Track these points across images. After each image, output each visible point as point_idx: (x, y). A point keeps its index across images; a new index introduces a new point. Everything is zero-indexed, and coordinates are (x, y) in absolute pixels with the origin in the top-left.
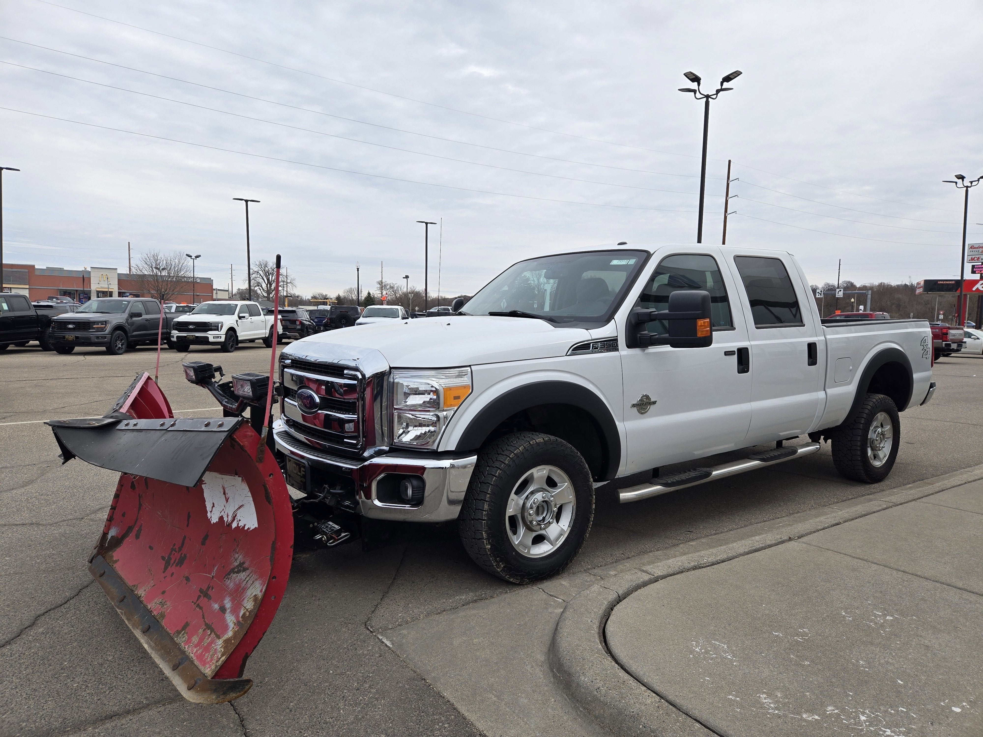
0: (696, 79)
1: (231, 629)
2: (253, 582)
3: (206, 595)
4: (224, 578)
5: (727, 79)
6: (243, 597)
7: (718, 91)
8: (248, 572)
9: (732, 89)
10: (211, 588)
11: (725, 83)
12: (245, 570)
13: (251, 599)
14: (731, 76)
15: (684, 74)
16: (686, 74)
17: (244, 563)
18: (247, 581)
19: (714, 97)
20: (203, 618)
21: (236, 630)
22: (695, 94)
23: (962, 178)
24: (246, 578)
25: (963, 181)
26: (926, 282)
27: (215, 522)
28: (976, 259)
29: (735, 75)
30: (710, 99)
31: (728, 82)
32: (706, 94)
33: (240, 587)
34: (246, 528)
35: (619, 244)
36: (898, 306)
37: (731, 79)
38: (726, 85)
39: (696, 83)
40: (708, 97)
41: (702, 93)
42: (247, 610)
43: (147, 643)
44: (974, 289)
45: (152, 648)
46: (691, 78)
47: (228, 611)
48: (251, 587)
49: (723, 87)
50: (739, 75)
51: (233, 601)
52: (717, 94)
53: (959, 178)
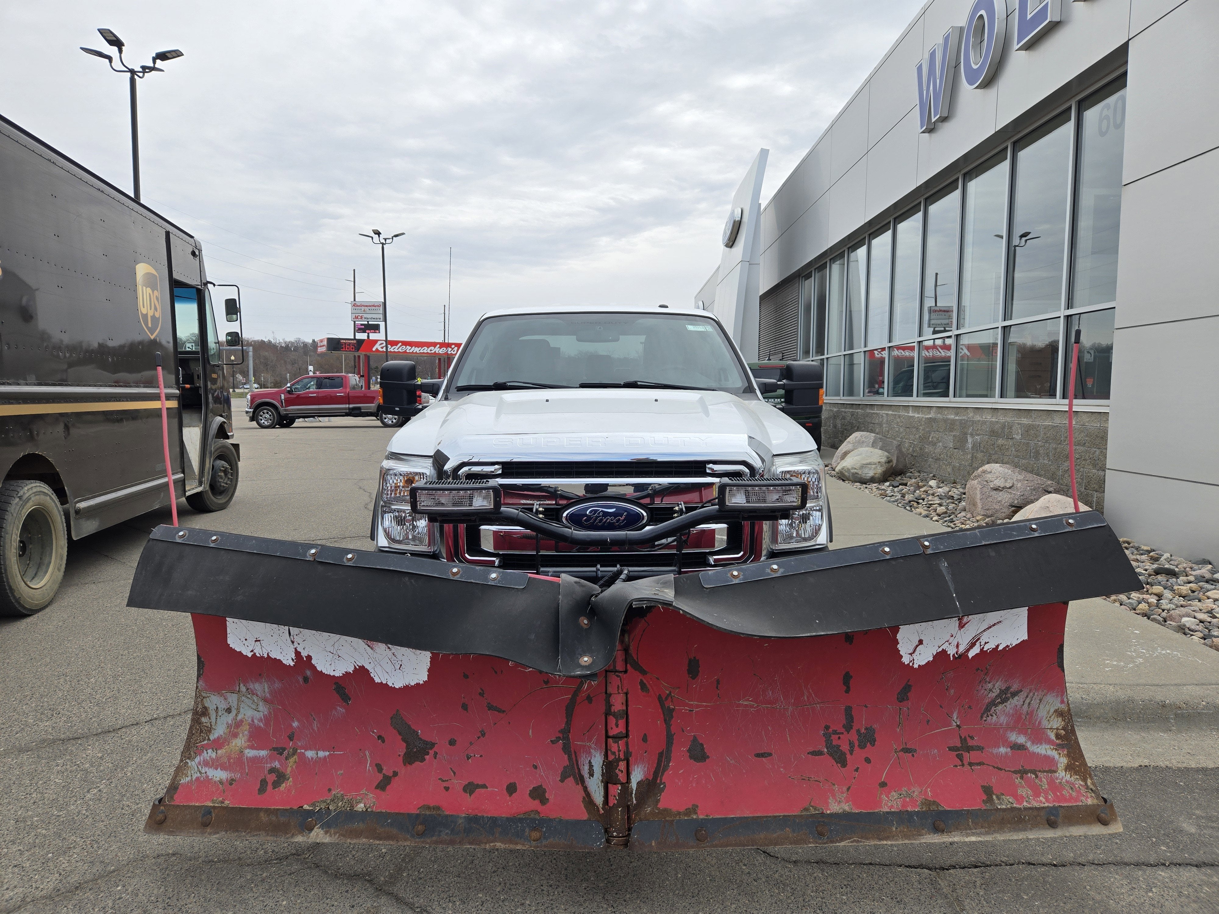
0: (117, 43)
1: (1057, 756)
2: (1041, 700)
3: (969, 749)
4: (982, 717)
5: (163, 56)
6: (1036, 721)
7: (147, 69)
8: (1023, 695)
9: (162, 71)
10: (968, 739)
11: (158, 61)
12: (1014, 695)
13: (1053, 717)
14: (168, 55)
16: (101, 30)
17: (1008, 688)
18: (1029, 703)
19: (143, 75)
20: (1001, 769)
21: (1065, 752)
23: (378, 233)
24: (1024, 702)
25: (379, 236)
26: (330, 340)
27: (923, 663)
28: (359, 317)
29: (174, 55)
30: (137, 77)
31: (162, 61)
32: (130, 68)
33: (1021, 714)
34: (1000, 648)
37: (168, 58)
38: (159, 64)
39: (116, 48)
40: (133, 72)
41: (124, 64)
42: (1057, 729)
43: (968, 835)
44: (374, 349)
45: (987, 833)
46: (110, 39)
47: (1029, 744)
48: (1041, 706)
49: (154, 65)
50: (179, 56)
51: (1022, 731)
52: (146, 72)
53: (375, 234)
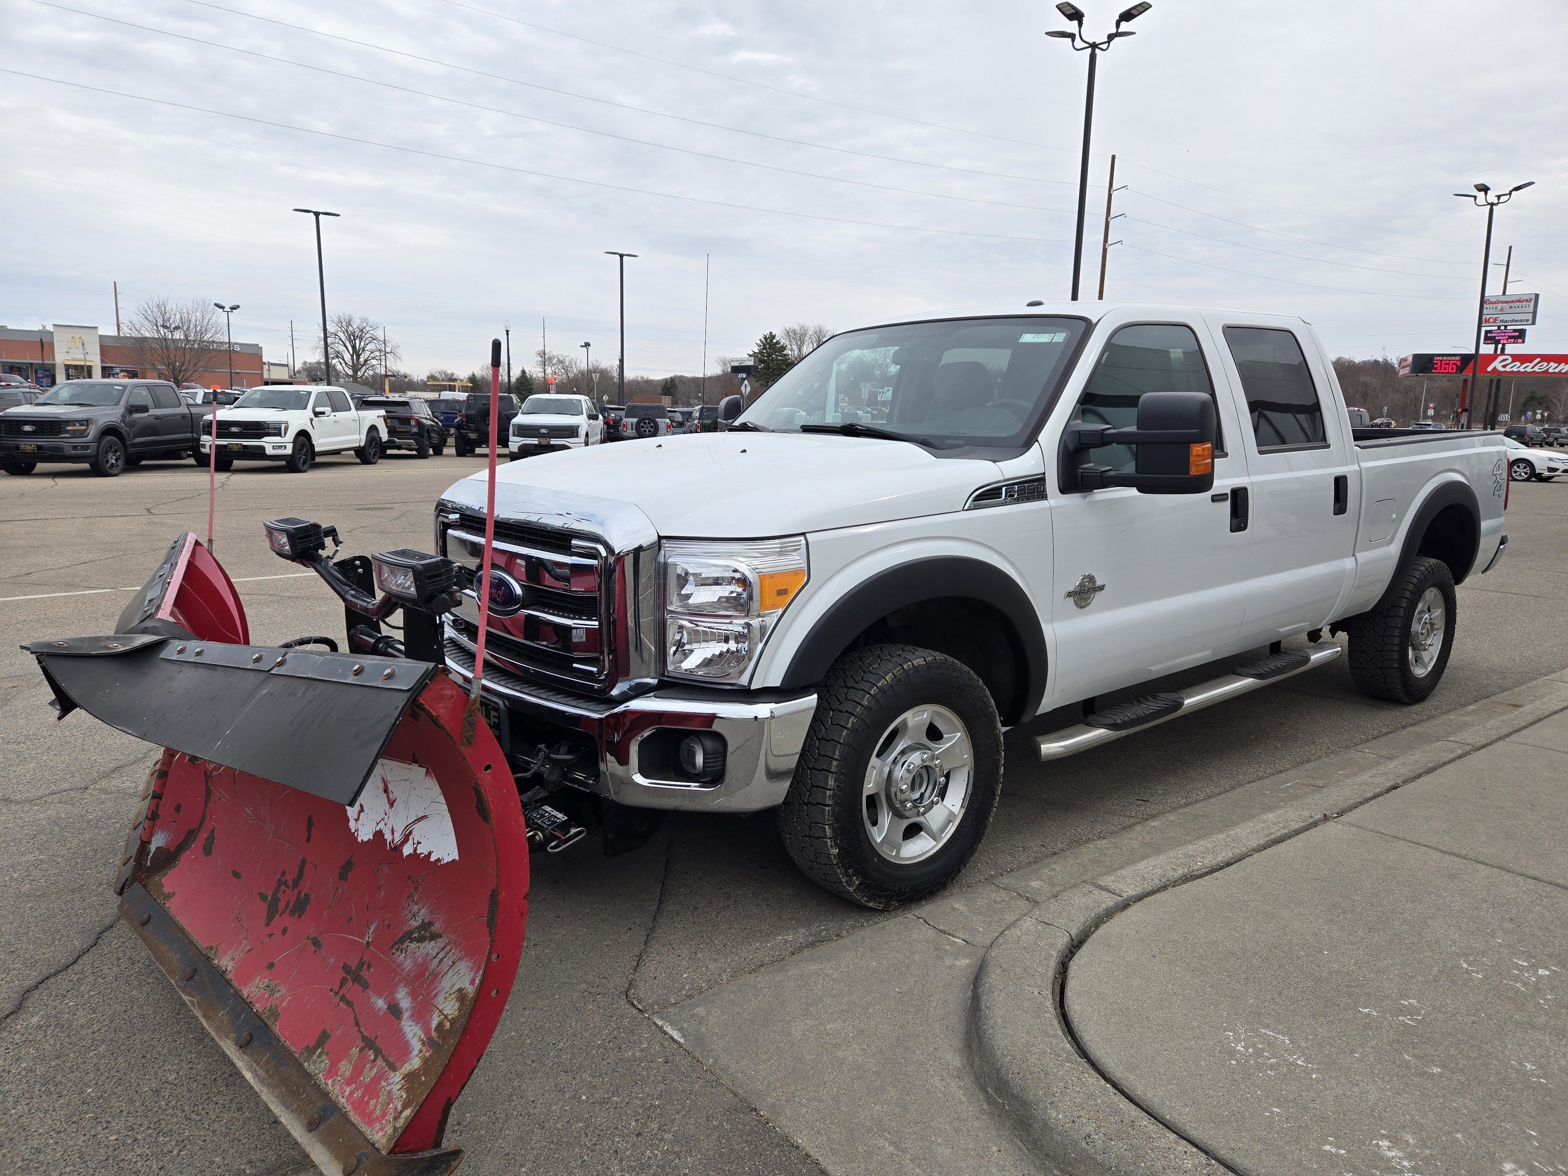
0: (1076, 15)
1: (416, 1052)
2: (454, 963)
3: (358, 979)
4: (392, 947)
5: (1127, 16)
6: (434, 989)
7: (1111, 37)
8: (441, 943)
9: (1134, 33)
10: (366, 965)
11: (1123, 24)
12: (434, 937)
13: (453, 996)
14: (1133, 12)
15: (1057, 6)
16: (1059, 7)
17: (431, 924)
18: (441, 960)
19: (1104, 46)
20: (357, 1024)
21: (427, 1055)
22: (1073, 41)
23: (1484, 189)
24: (437, 954)
25: (1486, 194)
26: (1416, 356)
27: (365, 839)
28: (1491, 320)
29: (1140, 8)
30: (1097, 51)
31: (1128, 21)
32: (1091, 42)
33: (427, 969)
34: (433, 859)
35: (1030, 305)
36: (1365, 395)
37: (1134, 16)
38: (1125, 26)
39: (1076, 22)
40: (1094, 46)
41: (1085, 39)
42: (446, 1017)
43: (250, 1069)
44: (1489, 369)
45: (262, 1081)
46: (1067, 13)
47: (406, 1015)
48: (450, 973)
49: (1120, 30)
50: (1146, 10)
51: (413, 995)
52: (1109, 42)
53: (1480, 190)
